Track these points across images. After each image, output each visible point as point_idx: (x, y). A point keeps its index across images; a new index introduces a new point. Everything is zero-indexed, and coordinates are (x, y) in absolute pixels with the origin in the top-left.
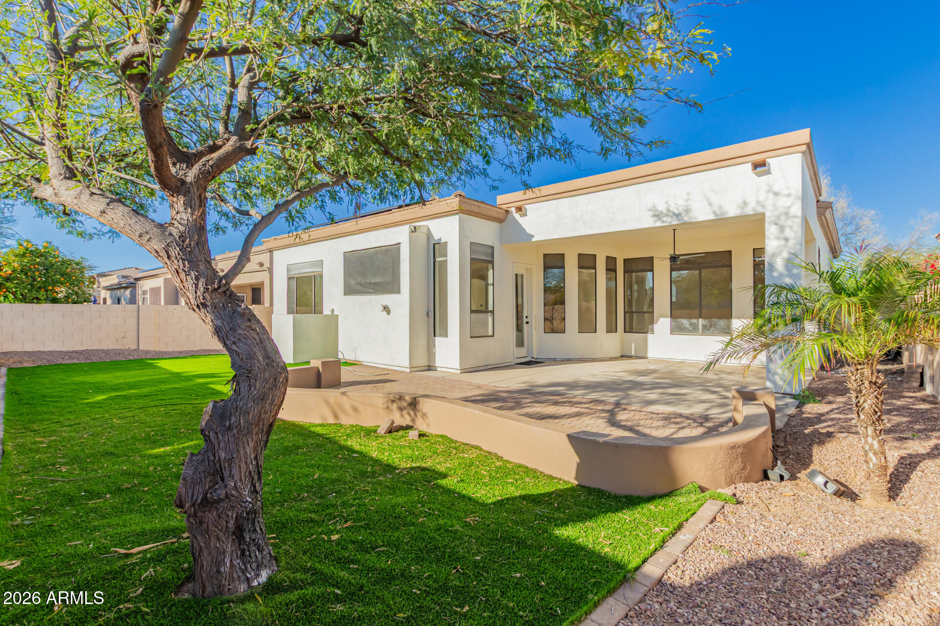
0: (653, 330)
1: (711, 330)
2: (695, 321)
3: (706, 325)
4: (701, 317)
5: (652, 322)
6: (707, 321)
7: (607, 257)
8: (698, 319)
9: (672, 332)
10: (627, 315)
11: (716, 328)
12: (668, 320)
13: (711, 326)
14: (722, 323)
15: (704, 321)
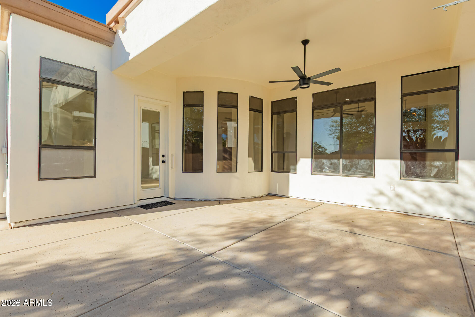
0: (295, 170)
1: (352, 170)
2: (336, 161)
3: (346, 165)
4: (341, 157)
5: (295, 163)
6: (348, 161)
7: (251, 97)
8: (338, 159)
9: (313, 172)
10: (276, 156)
11: (357, 168)
12: (310, 160)
13: (352, 166)
14: (363, 162)
15: (344, 161)
